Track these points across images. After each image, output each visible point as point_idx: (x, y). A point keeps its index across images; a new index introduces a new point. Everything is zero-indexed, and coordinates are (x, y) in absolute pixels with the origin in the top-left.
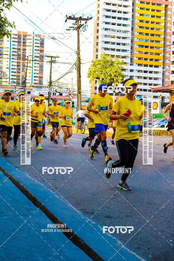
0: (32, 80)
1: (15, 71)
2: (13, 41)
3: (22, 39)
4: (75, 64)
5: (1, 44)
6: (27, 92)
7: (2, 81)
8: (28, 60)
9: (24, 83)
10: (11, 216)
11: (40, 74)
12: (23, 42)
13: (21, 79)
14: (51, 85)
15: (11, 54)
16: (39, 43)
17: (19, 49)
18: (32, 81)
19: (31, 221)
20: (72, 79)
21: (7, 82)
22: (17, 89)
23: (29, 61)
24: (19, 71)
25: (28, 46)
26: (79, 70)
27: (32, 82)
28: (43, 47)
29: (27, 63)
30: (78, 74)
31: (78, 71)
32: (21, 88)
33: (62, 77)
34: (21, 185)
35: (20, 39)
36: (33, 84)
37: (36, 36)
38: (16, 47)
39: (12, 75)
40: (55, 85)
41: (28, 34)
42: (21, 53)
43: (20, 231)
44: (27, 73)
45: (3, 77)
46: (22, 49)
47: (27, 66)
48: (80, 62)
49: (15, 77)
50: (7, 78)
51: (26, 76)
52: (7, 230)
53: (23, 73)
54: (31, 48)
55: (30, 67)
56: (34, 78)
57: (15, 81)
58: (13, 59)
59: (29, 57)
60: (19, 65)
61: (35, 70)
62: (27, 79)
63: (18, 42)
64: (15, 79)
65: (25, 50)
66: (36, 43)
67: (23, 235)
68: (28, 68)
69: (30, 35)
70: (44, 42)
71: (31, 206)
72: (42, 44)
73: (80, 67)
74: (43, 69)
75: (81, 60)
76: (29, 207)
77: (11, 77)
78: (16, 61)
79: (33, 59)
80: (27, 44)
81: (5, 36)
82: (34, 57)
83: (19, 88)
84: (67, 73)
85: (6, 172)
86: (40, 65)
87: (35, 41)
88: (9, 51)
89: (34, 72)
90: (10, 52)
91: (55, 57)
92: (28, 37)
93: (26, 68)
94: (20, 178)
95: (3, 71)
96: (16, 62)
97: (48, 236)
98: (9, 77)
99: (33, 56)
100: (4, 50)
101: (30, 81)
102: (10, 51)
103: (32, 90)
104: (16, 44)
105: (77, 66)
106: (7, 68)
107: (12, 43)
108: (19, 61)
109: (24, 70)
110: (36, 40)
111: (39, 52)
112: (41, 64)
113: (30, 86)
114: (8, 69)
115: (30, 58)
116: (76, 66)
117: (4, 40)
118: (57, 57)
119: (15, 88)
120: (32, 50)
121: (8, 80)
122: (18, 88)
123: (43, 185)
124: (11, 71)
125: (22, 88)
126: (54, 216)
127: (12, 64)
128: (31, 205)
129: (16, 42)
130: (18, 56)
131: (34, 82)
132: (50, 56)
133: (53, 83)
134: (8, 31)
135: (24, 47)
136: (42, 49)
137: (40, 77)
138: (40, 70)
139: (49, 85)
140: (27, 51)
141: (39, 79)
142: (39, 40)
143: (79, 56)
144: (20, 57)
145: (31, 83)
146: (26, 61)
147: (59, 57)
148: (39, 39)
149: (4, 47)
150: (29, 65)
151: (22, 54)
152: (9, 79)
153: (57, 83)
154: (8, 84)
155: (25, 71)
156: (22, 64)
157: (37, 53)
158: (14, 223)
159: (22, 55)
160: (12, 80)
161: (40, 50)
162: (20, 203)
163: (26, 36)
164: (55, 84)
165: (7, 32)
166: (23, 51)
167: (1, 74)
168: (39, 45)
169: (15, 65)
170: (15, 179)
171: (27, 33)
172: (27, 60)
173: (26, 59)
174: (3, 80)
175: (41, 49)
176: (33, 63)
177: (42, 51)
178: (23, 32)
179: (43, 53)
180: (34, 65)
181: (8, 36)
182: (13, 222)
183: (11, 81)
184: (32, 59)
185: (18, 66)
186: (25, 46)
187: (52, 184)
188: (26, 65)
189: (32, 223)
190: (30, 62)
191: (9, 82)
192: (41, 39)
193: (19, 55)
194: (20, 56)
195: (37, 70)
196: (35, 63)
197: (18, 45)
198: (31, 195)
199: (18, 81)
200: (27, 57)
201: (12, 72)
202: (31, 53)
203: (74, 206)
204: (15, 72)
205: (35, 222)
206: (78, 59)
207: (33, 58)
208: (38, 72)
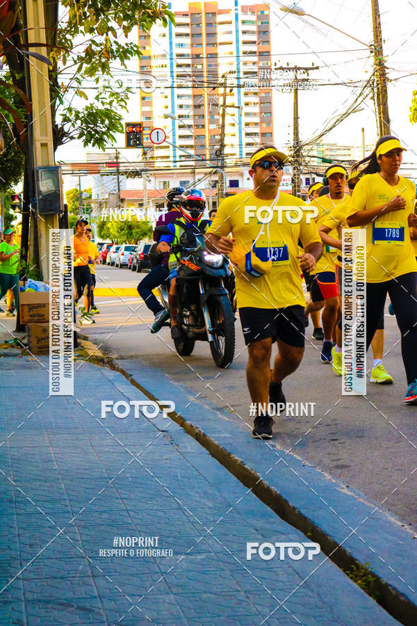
0: (241, 145)
1: (190, 122)
2: (178, 35)
3: (204, 25)
4: (369, 83)
5: (144, 48)
6: (228, 184)
7: (153, 158)
8: (226, 87)
9: (219, 154)
10: (216, 553)
11: (264, 125)
12: (208, 35)
13: (207, 144)
14: (298, 156)
15: (175, 74)
16: (253, 33)
17: (198, 56)
18: (241, 148)
19: (278, 565)
20: (363, 130)
21: (168, 157)
22: (197, 177)
23: (228, 90)
24: (200, 122)
25: (221, 44)
26: (383, 100)
27: (241, 151)
28: (268, 42)
29: (225, 95)
30: (380, 113)
31: (379, 105)
32: (210, 173)
33: (331, 129)
34: (236, 461)
35: (198, 25)
36: (244, 156)
37: (242, 11)
38: (187, 51)
39: (181, 137)
40: (311, 154)
41: (219, 8)
42: (203, 66)
43: (248, 598)
44: (226, 127)
45: (155, 145)
46: (205, 56)
47: (224, 105)
48: (383, 75)
49: (191, 142)
50: (168, 145)
51: (223, 135)
52: (211, 593)
53: (213, 127)
54: (233, 48)
55: (233, 106)
56: (246, 140)
57: (192, 152)
58: (180, 87)
59: (229, 76)
60: (198, 102)
61: (247, 114)
62: (225, 143)
63: (193, 35)
64: (191, 147)
65: (213, 56)
66: (244, 32)
67: (259, 608)
68: (228, 110)
69: (227, 11)
70: (268, 26)
71: (274, 523)
72: (264, 32)
73: (386, 91)
74: (271, 107)
75: (387, 71)
76: (267, 526)
77: (179, 142)
78: (190, 92)
79: (239, 82)
80: (220, 39)
81: (158, 20)
82: (242, 75)
83: (206, 174)
84: (347, 114)
85: (188, 422)
86: (261, 98)
87: (242, 28)
88: (168, 65)
89: (245, 120)
90: (172, 66)
91: (307, 69)
92: (219, 18)
93: (221, 112)
94: (230, 441)
95: (155, 126)
96: (189, 96)
97: (332, 612)
98: (174, 142)
99: (239, 72)
100: (153, 63)
101: (236, 150)
102: (172, 64)
103: (242, 175)
104: (187, 41)
105: (376, 90)
106: (166, 117)
107: (176, 40)
108: (199, 91)
109: (216, 117)
110: (243, 22)
111: (255, 59)
112: (264, 95)
113: (236, 165)
114: (170, 119)
115: (232, 80)
116: (373, 89)
117: (151, 34)
118: (313, 69)
119: (194, 172)
120: (235, 54)
121: (169, 152)
122: (201, 173)
123: (300, 458)
124: (178, 122)
125: (214, 173)
126: (345, 551)
127: (178, 102)
128: (272, 520)
129: (187, 35)
130: (196, 76)
131: (246, 150)
132: (292, 66)
133: (306, 147)
134: (164, 7)
135: (212, 50)
136: (263, 48)
137: (263, 135)
138: (261, 113)
139: (294, 157)
140: (219, 60)
141: (261, 140)
142: (252, 22)
143: (380, 57)
144: (201, 79)
145: (238, 153)
146: (221, 90)
147: (317, 68)
148: (254, 18)
149: (152, 54)
150: (229, 101)
151: (205, 70)
152: (174, 147)
153: (315, 147)
154: (172, 165)
155: (219, 119)
156: (209, 100)
157: (250, 64)
158: (228, 572)
159: (208, 72)
160: (182, 150)
161: (259, 52)
162: (238, 513)
163: (214, 14)
164: (311, 149)
165: (161, 10)
166: (207, 62)
167: (150, 134)
168: (254, 38)
169: (188, 106)
170: (216, 442)
171: (217, 6)
172: (224, 85)
173: (221, 84)
174: (158, 153)
175: (262, 50)
176: (239, 92)
177: (264, 55)
178: (205, 3)
179: (269, 60)
180: (244, 99)
181: (165, 20)
182: (224, 570)
183: (179, 152)
184: (235, 82)
185: (197, 107)
186: (214, 44)
187: (329, 454)
188: (221, 102)
189: (280, 573)
190: (231, 91)
191: (175, 157)
192: (259, 18)
193: (198, 74)
194: (202, 76)
195: (255, 114)
196: (246, 94)
197: (192, 45)
198: (268, 490)
199: (200, 152)
200: (223, 76)
201: (180, 127)
202: (231, 64)
203: (402, 520)
204: (189, 126)
205: (290, 570)
206: (378, 68)
207: (238, 78)
208: (257, 120)
